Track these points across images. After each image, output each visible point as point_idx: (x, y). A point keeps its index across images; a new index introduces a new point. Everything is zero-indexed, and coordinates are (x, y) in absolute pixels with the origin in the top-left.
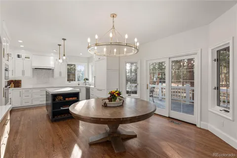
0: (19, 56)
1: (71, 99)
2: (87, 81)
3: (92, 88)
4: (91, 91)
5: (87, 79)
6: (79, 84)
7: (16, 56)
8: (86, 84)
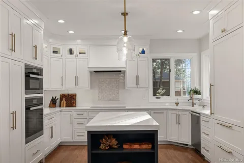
0: (71, 52)
1: (136, 146)
2: (196, 96)
3: (205, 115)
4: (202, 123)
5: (197, 92)
6: (177, 104)
7: (67, 52)
8: (193, 104)
